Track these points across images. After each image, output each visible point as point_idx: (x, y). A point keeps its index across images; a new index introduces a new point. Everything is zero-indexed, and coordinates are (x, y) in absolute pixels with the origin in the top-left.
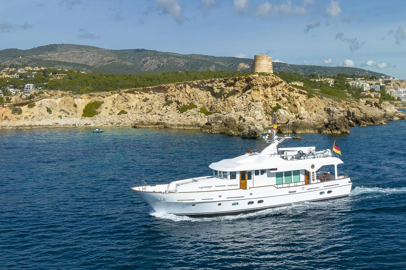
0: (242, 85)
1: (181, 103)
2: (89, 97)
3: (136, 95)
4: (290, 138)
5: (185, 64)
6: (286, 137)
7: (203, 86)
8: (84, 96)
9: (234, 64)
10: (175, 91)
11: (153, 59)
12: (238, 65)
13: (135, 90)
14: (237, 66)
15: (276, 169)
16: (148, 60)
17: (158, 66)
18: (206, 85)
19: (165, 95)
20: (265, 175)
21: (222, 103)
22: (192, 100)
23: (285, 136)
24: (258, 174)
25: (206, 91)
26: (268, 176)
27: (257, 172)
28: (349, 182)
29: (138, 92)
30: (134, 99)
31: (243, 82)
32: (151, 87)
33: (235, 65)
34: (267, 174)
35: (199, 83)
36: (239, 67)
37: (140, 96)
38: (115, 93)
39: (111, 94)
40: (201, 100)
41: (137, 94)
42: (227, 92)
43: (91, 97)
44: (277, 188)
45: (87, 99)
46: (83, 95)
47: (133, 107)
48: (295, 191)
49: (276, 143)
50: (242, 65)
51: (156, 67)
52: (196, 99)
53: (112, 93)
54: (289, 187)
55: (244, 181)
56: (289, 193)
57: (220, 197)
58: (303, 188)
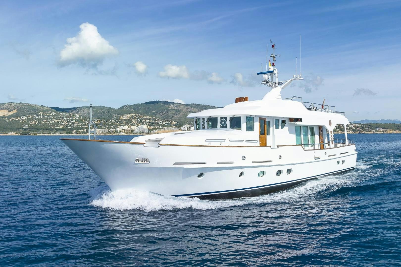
24: (278, 128)
27: (277, 124)
34: (287, 127)
49: (279, 88)
54: (314, 150)
55: (263, 135)
56: (315, 159)
57: (243, 159)
58: (326, 153)
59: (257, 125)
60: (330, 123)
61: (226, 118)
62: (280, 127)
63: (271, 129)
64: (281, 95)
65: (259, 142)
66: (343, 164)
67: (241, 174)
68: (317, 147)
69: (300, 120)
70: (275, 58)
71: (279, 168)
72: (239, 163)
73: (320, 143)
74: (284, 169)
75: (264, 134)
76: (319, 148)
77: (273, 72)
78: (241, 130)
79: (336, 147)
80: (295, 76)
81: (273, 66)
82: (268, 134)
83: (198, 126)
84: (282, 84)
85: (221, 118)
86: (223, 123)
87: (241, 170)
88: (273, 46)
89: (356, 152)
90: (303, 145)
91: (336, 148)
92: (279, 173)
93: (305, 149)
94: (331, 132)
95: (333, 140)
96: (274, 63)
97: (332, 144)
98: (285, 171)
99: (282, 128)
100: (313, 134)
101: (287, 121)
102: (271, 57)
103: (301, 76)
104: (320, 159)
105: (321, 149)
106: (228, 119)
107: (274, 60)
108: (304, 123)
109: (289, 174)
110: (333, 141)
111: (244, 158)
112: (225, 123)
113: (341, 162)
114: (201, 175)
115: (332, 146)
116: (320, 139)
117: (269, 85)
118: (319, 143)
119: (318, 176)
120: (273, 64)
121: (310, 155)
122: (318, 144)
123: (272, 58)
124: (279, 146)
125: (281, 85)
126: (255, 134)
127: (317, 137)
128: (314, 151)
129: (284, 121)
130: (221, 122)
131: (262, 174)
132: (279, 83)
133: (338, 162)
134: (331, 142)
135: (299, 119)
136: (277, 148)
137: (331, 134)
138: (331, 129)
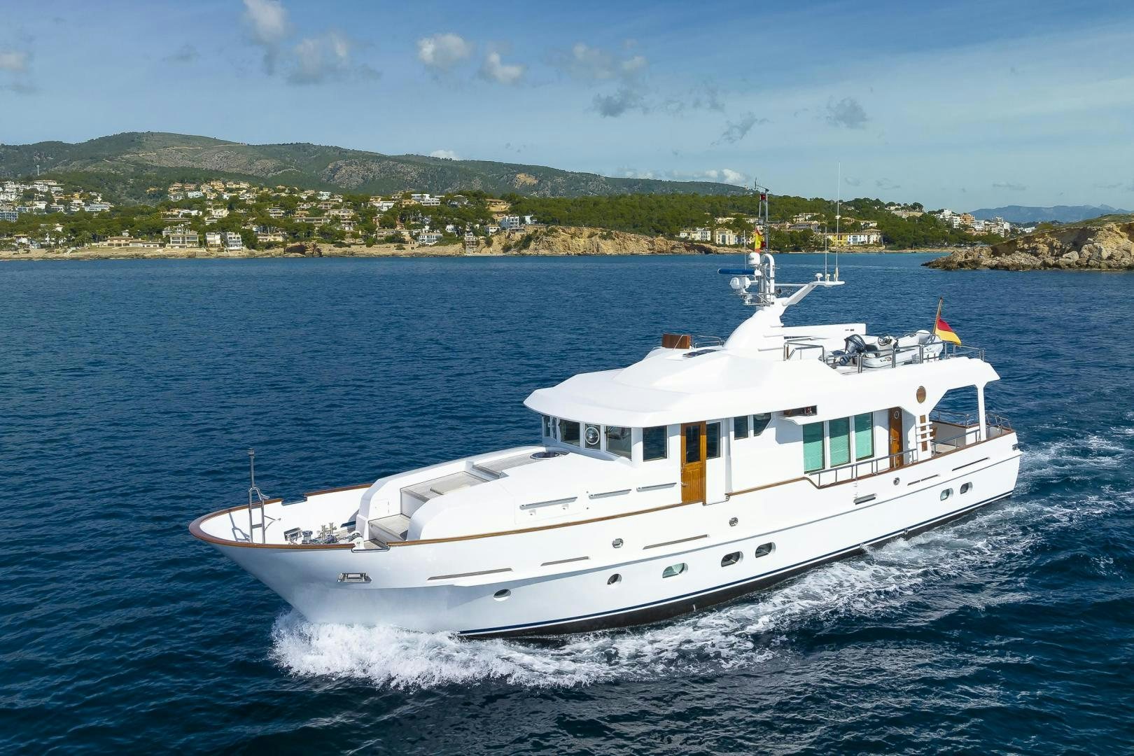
4: (838, 283)
5: (420, 175)
6: (823, 279)
9: (505, 176)
11: (350, 164)
15: (813, 410)
16: (341, 167)
17: (364, 179)
20: (770, 432)
23: (819, 275)
24: (746, 435)
26: (781, 439)
27: (740, 427)
28: (1015, 447)
34: (774, 430)
44: (820, 487)
48: (872, 497)
49: (779, 306)
51: (361, 181)
54: (856, 479)
55: (696, 463)
56: (856, 504)
57: (616, 545)
58: (898, 479)
59: (675, 444)
60: (921, 394)
61: (598, 427)
62: (751, 432)
63: (723, 440)
65: (678, 488)
66: (963, 493)
67: (614, 579)
71: (730, 549)
73: (890, 454)
74: (748, 549)
75: (699, 460)
78: (630, 457)
79: (935, 455)
82: (713, 454)
85: (588, 426)
86: (591, 437)
87: (608, 573)
89: (1018, 453)
91: (936, 458)
92: (731, 559)
94: (922, 417)
95: (929, 438)
97: (925, 448)
98: (750, 553)
99: (757, 434)
100: (865, 427)
101: (774, 415)
104: (875, 498)
106: (602, 431)
110: (928, 442)
112: (596, 438)
113: (958, 491)
115: (925, 454)
116: (889, 437)
119: (865, 543)
121: (840, 497)
124: (730, 495)
128: (854, 482)
130: (587, 435)
133: (945, 494)
134: (920, 446)
137: (923, 425)
138: (922, 410)
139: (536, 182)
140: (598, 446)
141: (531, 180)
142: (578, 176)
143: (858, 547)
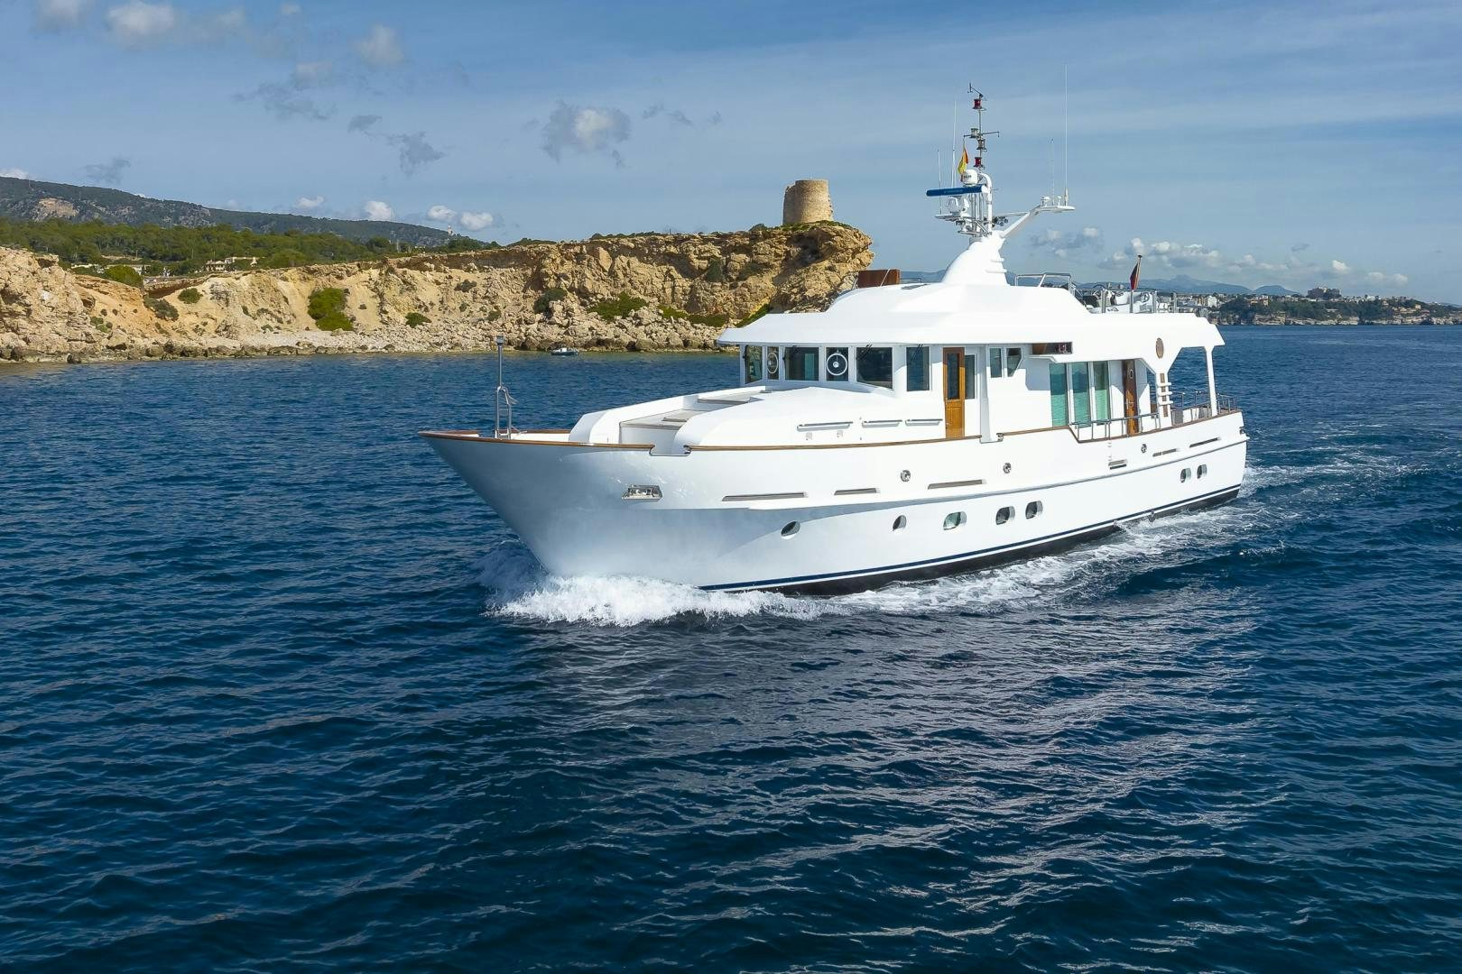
0: (778, 251)
1: (595, 294)
2: (307, 275)
3: (427, 272)
7: (651, 251)
8: (292, 272)
9: (22, 203)
10: (562, 263)
12: (37, 203)
13: (426, 260)
14: (31, 208)
18: (663, 249)
19: (524, 275)
20: (1021, 374)
21: (730, 294)
22: (623, 285)
24: (1000, 374)
25: (658, 265)
26: (1030, 384)
28: (1241, 430)
29: (433, 266)
30: (425, 285)
31: (780, 243)
32: (473, 253)
33: (25, 203)
34: (1024, 372)
35: (641, 244)
36: (39, 210)
37: (441, 277)
38: (368, 267)
39: (357, 268)
40: (649, 287)
41: (430, 270)
42: (739, 267)
43: (310, 276)
45: (298, 281)
46: (289, 271)
47: (432, 304)
48: (1123, 464)
50: (49, 205)
52: (632, 284)
53: (359, 265)
54: (1109, 438)
55: (957, 401)
56: (1112, 468)
57: (904, 477)
58: (1145, 446)
59: (937, 372)
60: (1160, 349)
61: (845, 351)
62: (1005, 371)
63: (978, 377)
64: (1003, 260)
65: (943, 424)
66: (1199, 477)
67: (898, 524)
68: (1117, 428)
69: (1067, 348)
70: (984, 140)
71: (1004, 502)
72: (891, 490)
73: (1126, 415)
74: (1019, 504)
75: (958, 397)
76: (1125, 433)
77: (977, 189)
78: (890, 387)
79: (1178, 422)
80: (1047, 198)
81: (976, 166)
82: (970, 394)
83: (751, 367)
84: (1006, 221)
85: (831, 351)
86: (836, 365)
87: (895, 513)
88: (977, 104)
89: (1244, 437)
90: (1073, 427)
91: (1177, 427)
92: (1004, 514)
93: (1080, 439)
94: (1162, 375)
95: (1169, 402)
96: (980, 158)
97: (1166, 415)
98: (1020, 511)
99: (1010, 373)
100: (1103, 384)
101: (1024, 353)
102: (973, 137)
103: (1067, 199)
104: (1125, 465)
105: (1129, 434)
106: (852, 355)
107: (980, 148)
108: (1079, 355)
109: (1033, 517)
110: (1169, 407)
111: (906, 475)
112: (843, 365)
113: (1194, 473)
114: (788, 529)
115: (1166, 421)
116: (1125, 401)
117: (965, 230)
118: (1123, 416)
119: (1119, 519)
120: (978, 162)
121: (1096, 458)
122: (1121, 419)
123: (975, 140)
124: (1003, 434)
125: (1002, 224)
126: (933, 400)
127: (1117, 395)
128: (1109, 441)
129: (1014, 352)
130: (830, 364)
131: (955, 522)
132: (995, 220)
133: (1184, 475)
134: (1161, 410)
135: (1062, 344)
136: (999, 441)
137: (1163, 386)
138: (1161, 366)
139: (74, 213)
140: (845, 377)
141: (67, 210)
142: (161, 206)
143: (1112, 524)
